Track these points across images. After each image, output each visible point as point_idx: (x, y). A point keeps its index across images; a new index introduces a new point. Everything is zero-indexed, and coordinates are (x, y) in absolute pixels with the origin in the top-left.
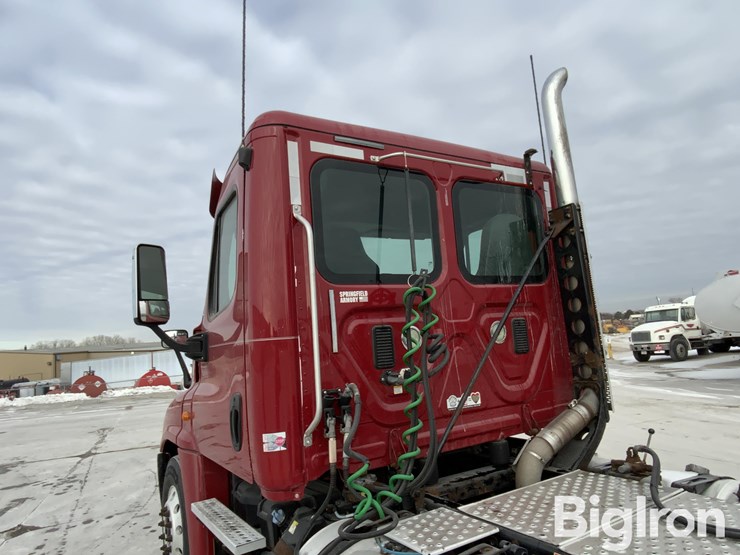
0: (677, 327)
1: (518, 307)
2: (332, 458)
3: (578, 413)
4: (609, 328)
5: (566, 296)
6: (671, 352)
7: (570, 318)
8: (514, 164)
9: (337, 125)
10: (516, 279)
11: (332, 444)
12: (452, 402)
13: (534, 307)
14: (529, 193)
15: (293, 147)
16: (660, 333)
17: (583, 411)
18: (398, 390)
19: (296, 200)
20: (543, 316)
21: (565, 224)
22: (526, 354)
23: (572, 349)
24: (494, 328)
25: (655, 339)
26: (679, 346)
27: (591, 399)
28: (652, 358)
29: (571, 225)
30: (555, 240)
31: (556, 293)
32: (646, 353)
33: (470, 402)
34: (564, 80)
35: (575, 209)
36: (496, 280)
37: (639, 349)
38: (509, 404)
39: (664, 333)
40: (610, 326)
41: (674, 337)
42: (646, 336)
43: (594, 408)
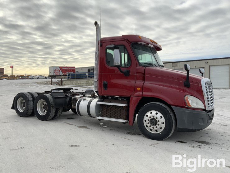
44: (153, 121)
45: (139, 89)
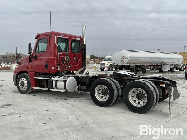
0: (111, 62)
1: (77, 56)
2: (58, 70)
3: (82, 69)
4: (98, 62)
5: (83, 55)
6: (109, 69)
7: (83, 58)
8: (78, 37)
9: (60, 33)
10: (77, 53)
11: (58, 68)
12: (69, 66)
13: (79, 56)
14: (80, 41)
15: (56, 36)
16: (107, 64)
17: (83, 69)
18: (64, 64)
19: (56, 43)
20: (80, 57)
21: (84, 46)
22: (77, 62)
23: (83, 62)
24: (74, 58)
25: (106, 65)
26: (111, 67)
27: (84, 67)
28: (105, 70)
29: (84, 47)
30: (82, 48)
31: (82, 55)
32: (103, 68)
33: (71, 67)
34: (86, 27)
35: (85, 45)
36: (75, 52)
37: (102, 67)
38: (75, 67)
39: (108, 64)
40: (98, 61)
41: (110, 65)
42: (104, 64)
43: (84, 68)
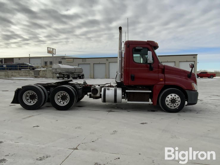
44: (173, 100)
45: (161, 80)
